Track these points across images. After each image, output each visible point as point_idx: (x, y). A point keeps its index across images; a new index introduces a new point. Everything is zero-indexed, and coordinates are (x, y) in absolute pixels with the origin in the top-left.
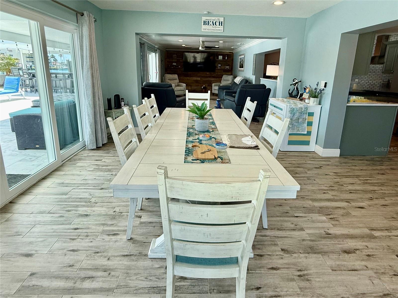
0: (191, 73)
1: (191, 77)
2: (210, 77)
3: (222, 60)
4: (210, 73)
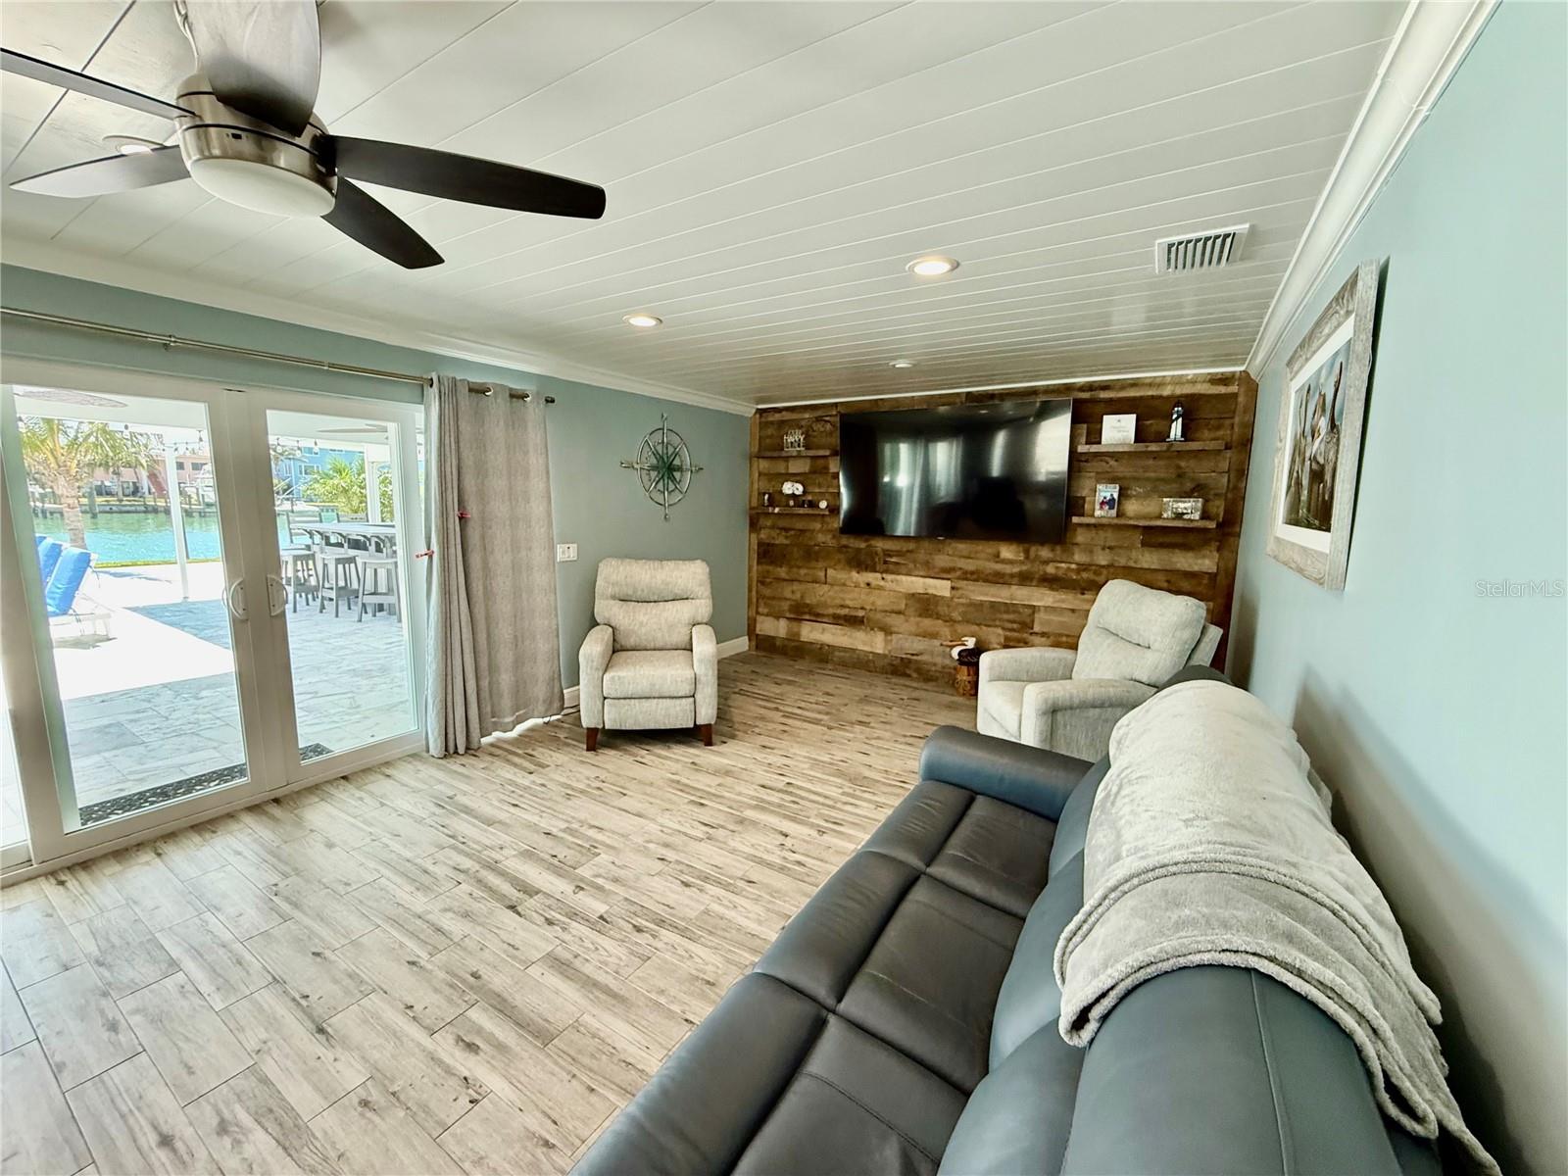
0: (891, 545)
2: (1024, 579)
3: (1126, 449)
4: (1027, 552)
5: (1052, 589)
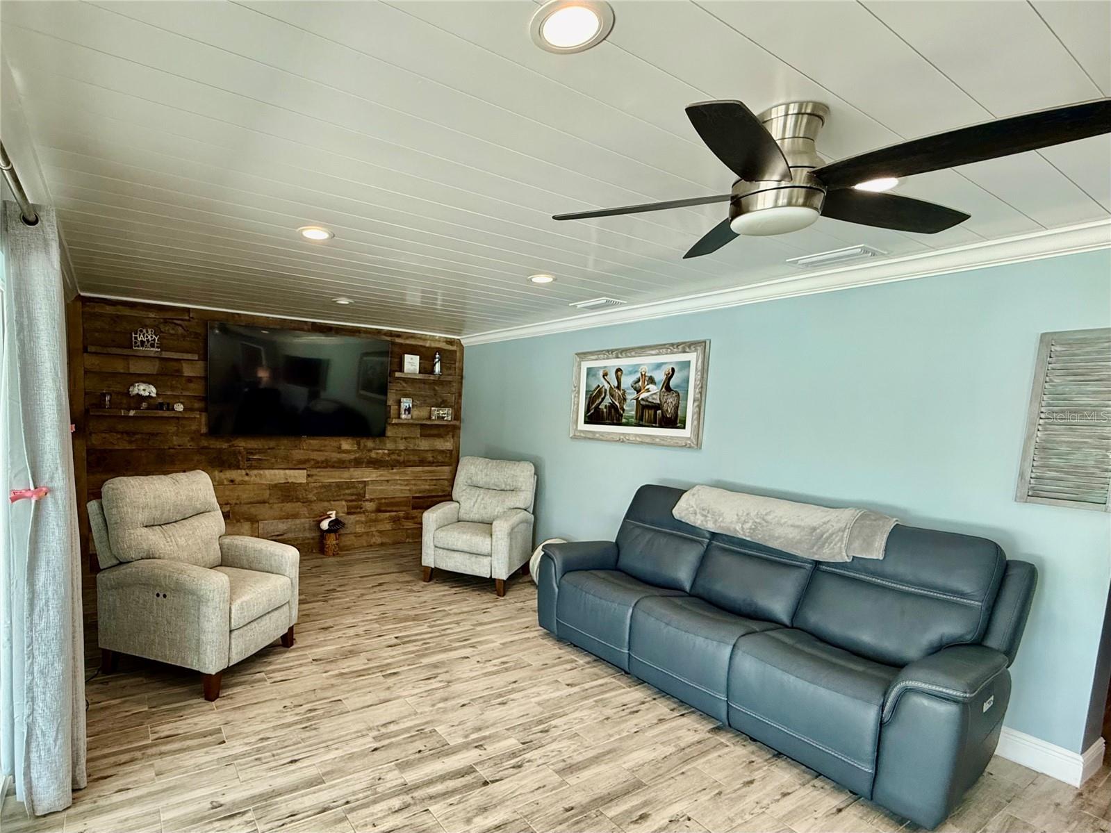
0: (253, 444)
1: (251, 467)
2: (357, 463)
3: (417, 377)
4: (358, 444)
5: (375, 468)
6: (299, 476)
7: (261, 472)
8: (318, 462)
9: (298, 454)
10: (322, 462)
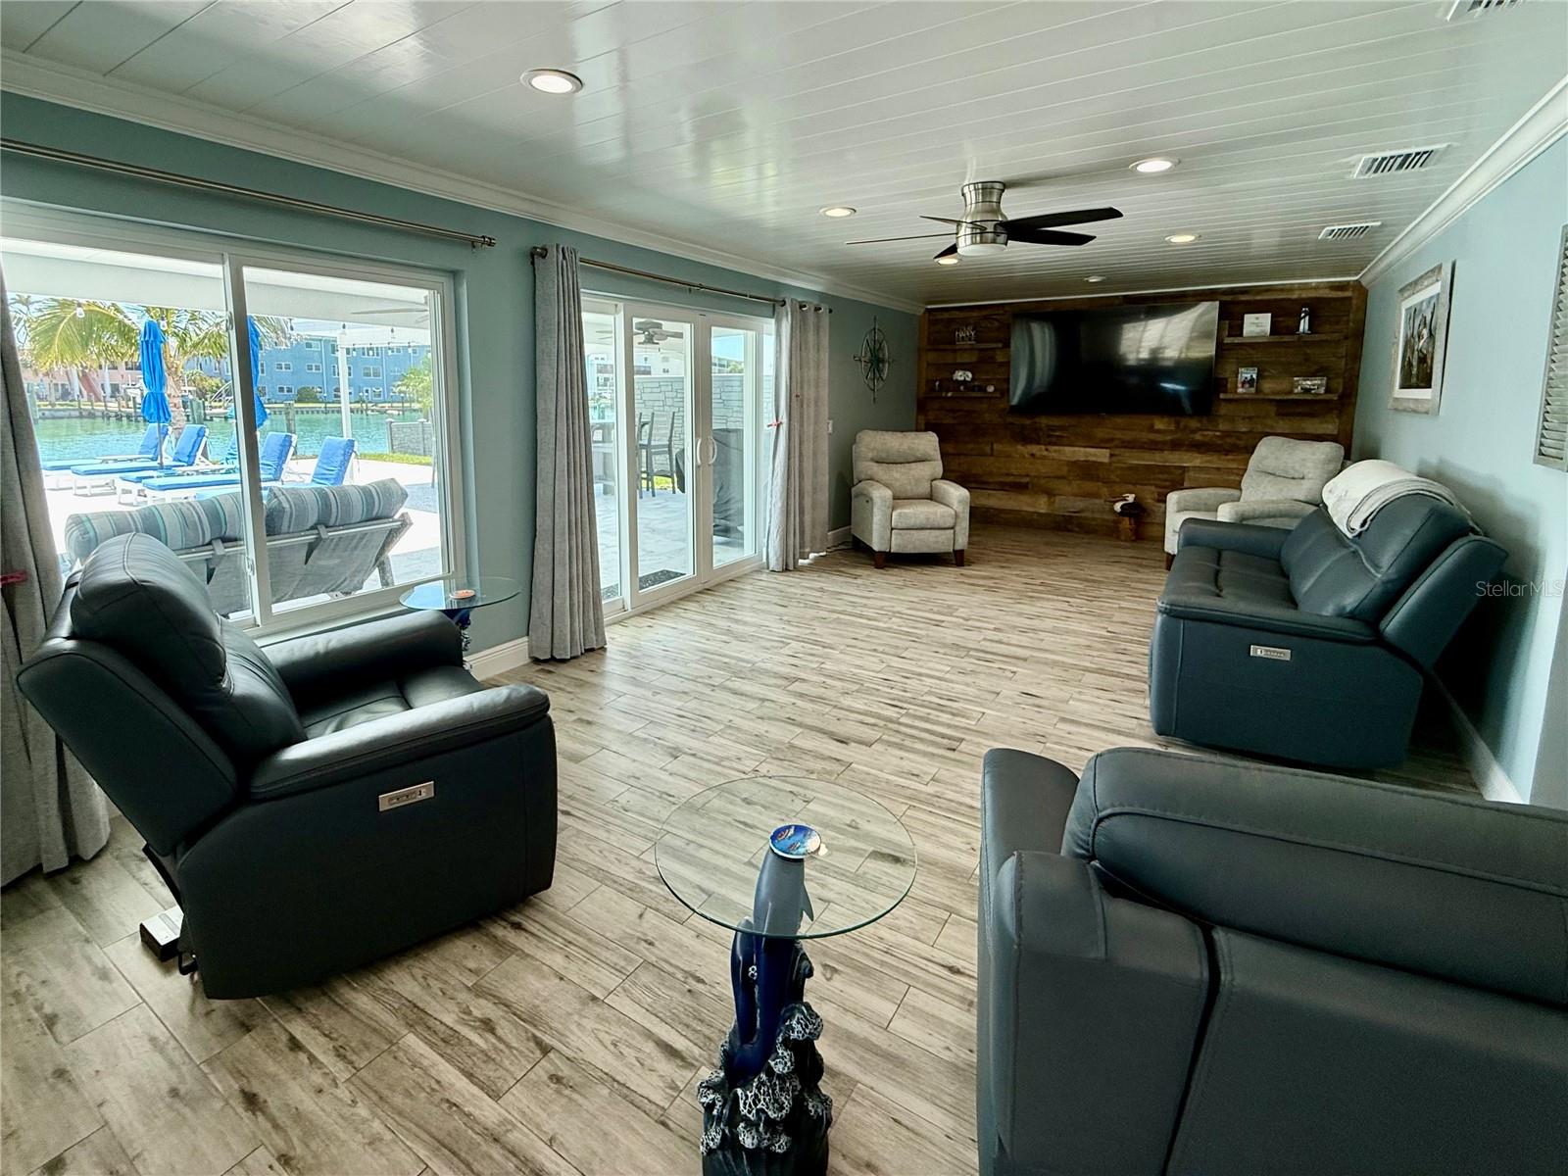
0: (1055, 421)
1: (1050, 444)
2: (1175, 446)
3: (1265, 340)
4: (1178, 424)
5: (1200, 453)
6: (1101, 455)
7: (1061, 448)
8: (1123, 442)
9: (1101, 433)
10: (1129, 442)
